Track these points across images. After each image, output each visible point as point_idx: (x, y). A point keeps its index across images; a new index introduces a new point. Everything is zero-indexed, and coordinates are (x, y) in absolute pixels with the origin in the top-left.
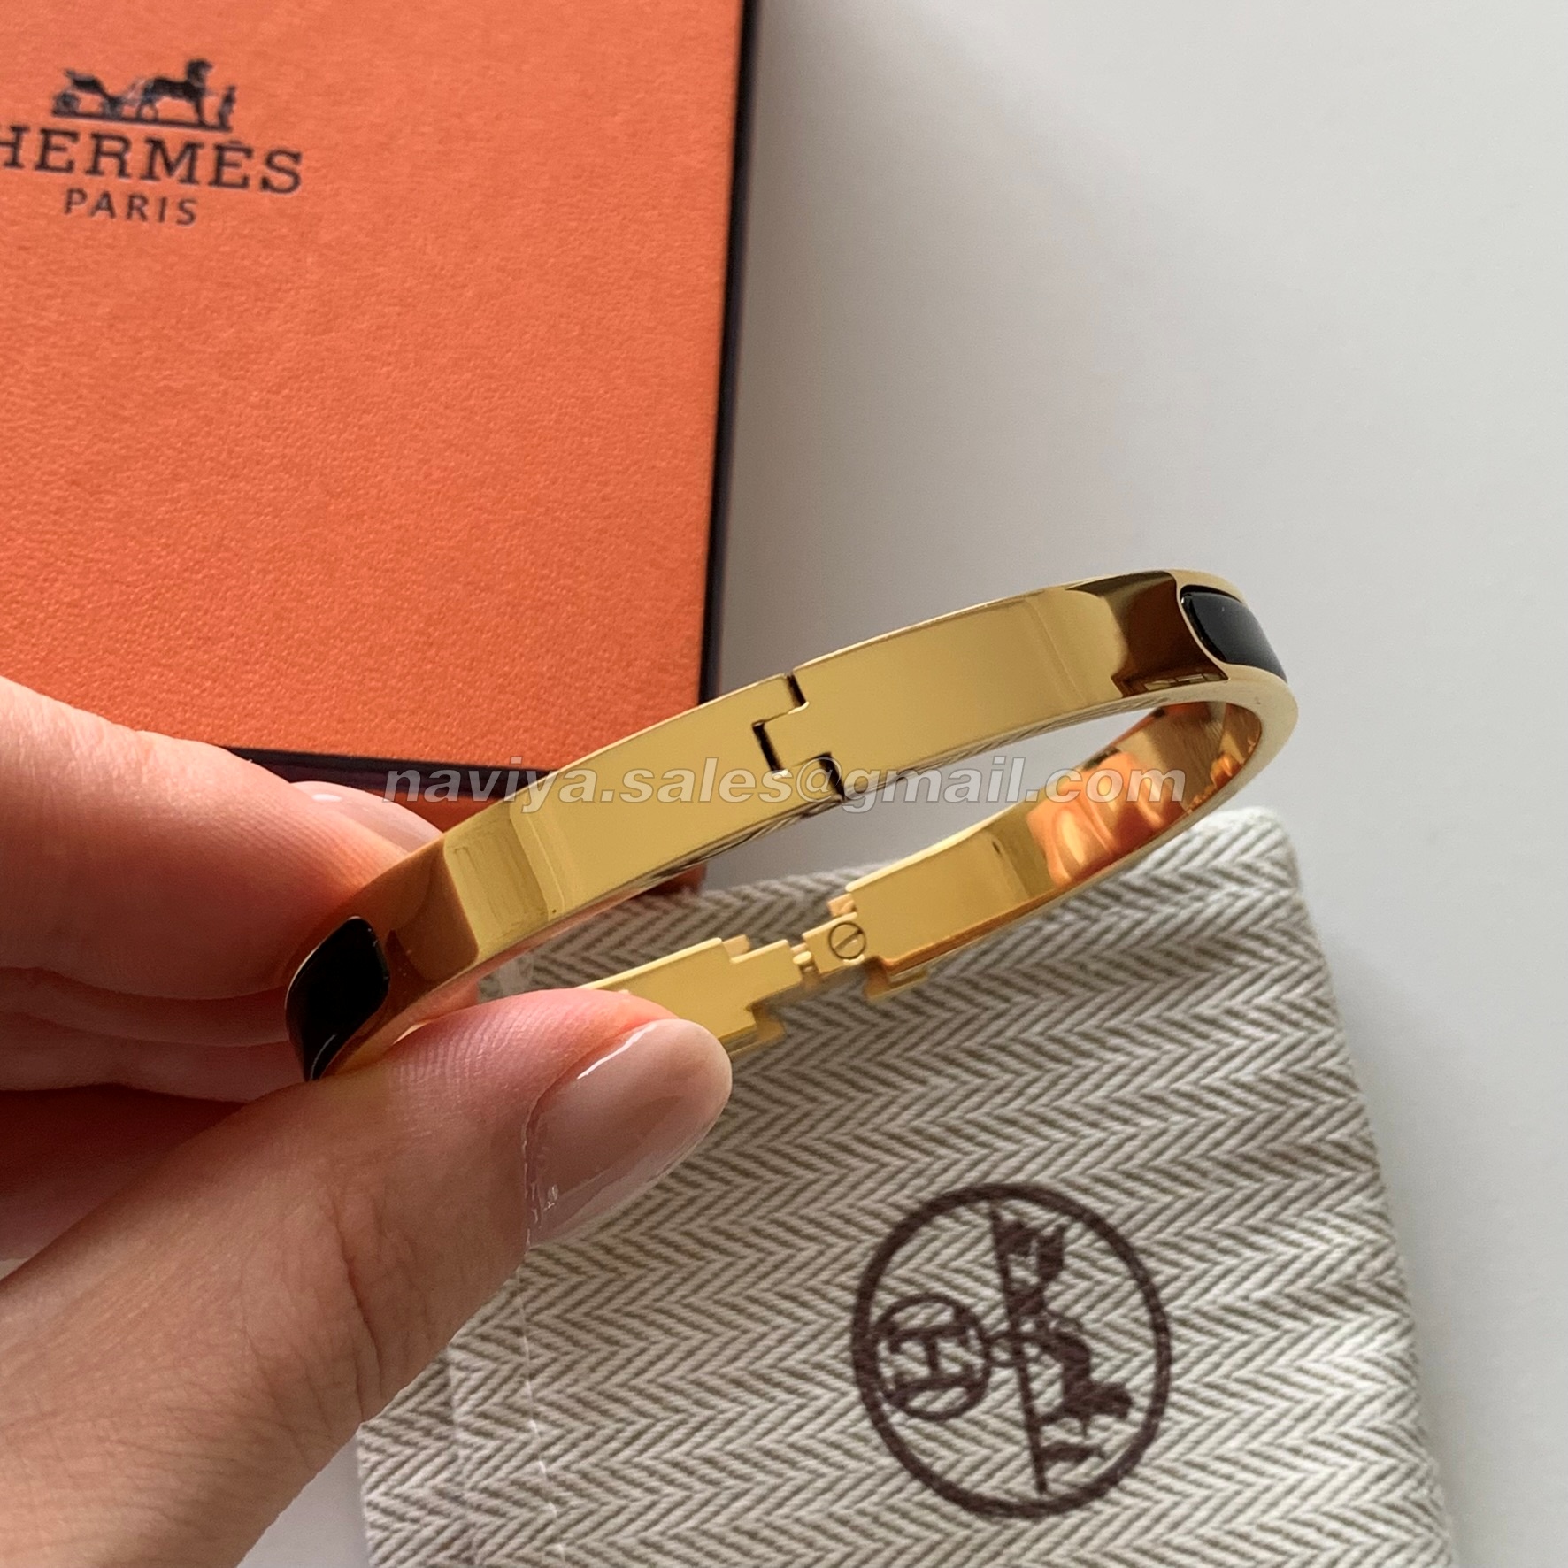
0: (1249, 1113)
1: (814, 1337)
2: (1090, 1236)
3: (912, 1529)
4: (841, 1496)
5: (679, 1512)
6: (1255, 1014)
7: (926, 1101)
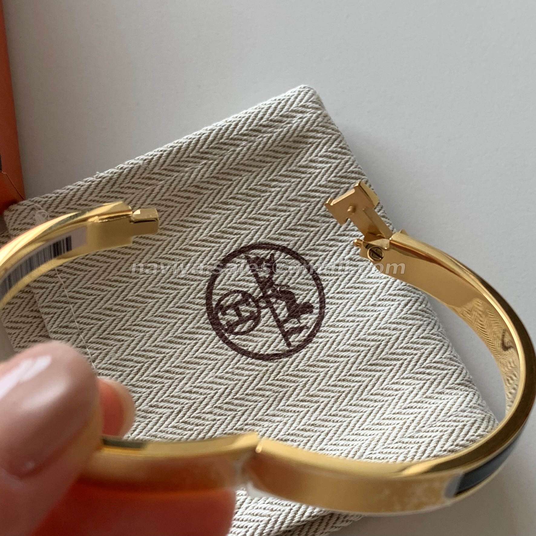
0: (328, 195)
1: (194, 318)
2: (283, 254)
3: (247, 373)
4: (218, 369)
5: (161, 392)
6: (320, 159)
7: (211, 225)
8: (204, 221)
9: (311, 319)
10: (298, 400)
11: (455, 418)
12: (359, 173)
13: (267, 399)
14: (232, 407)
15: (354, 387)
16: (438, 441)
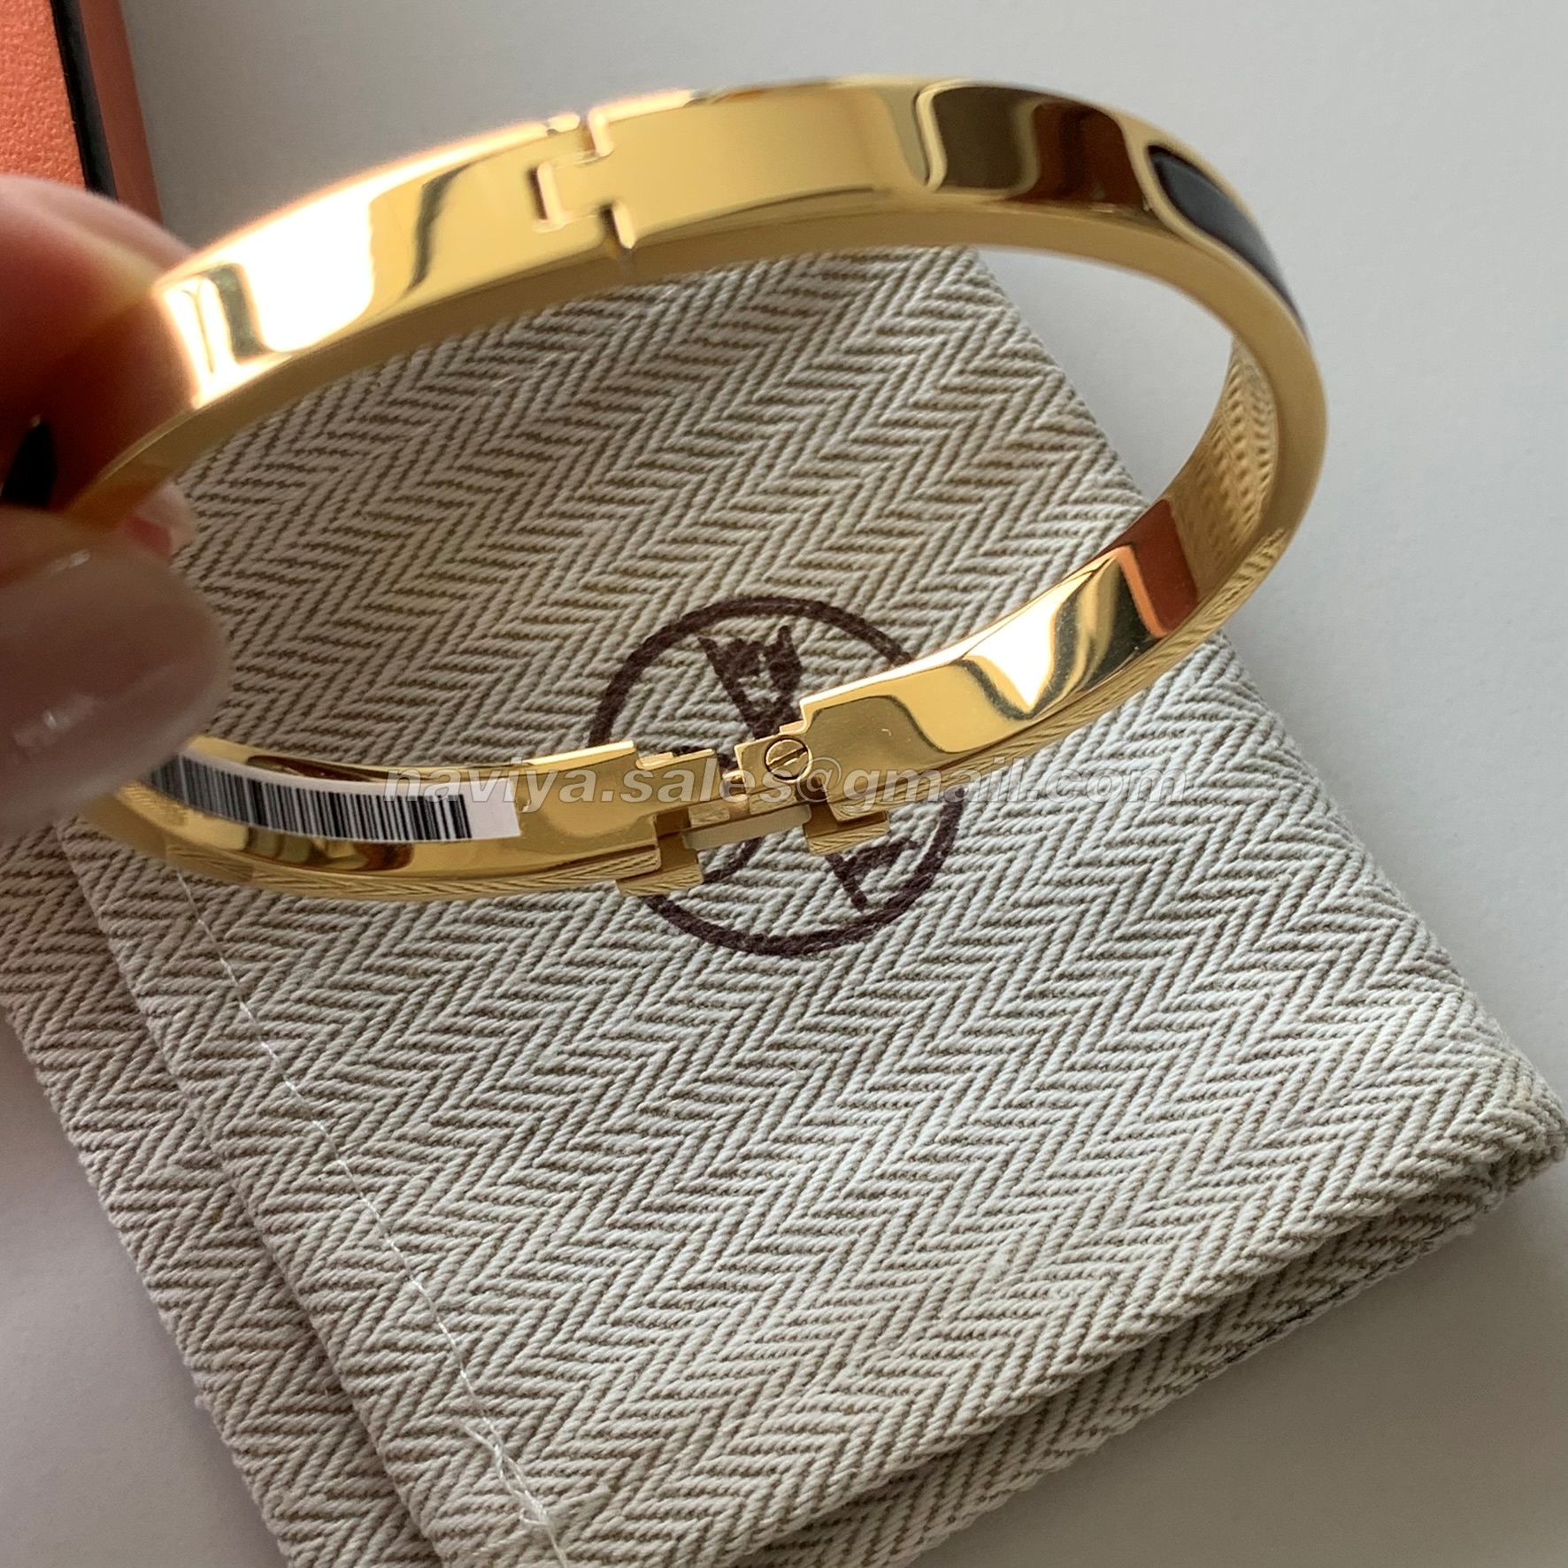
0: (943, 432)
2: (819, 627)
3: (734, 997)
4: (643, 995)
5: (468, 1077)
6: (911, 323)
7: (587, 552)
8: (561, 542)
9: (922, 817)
10: (903, 1070)
11: (1407, 1074)
12: (1036, 357)
13: (806, 1072)
14: (697, 1107)
15: (1076, 1011)
16: (1362, 1149)
